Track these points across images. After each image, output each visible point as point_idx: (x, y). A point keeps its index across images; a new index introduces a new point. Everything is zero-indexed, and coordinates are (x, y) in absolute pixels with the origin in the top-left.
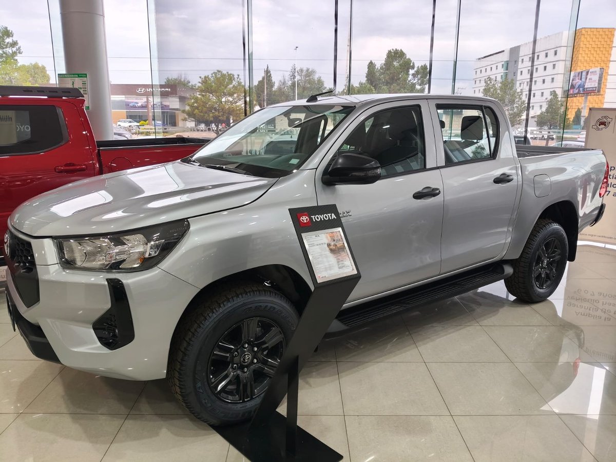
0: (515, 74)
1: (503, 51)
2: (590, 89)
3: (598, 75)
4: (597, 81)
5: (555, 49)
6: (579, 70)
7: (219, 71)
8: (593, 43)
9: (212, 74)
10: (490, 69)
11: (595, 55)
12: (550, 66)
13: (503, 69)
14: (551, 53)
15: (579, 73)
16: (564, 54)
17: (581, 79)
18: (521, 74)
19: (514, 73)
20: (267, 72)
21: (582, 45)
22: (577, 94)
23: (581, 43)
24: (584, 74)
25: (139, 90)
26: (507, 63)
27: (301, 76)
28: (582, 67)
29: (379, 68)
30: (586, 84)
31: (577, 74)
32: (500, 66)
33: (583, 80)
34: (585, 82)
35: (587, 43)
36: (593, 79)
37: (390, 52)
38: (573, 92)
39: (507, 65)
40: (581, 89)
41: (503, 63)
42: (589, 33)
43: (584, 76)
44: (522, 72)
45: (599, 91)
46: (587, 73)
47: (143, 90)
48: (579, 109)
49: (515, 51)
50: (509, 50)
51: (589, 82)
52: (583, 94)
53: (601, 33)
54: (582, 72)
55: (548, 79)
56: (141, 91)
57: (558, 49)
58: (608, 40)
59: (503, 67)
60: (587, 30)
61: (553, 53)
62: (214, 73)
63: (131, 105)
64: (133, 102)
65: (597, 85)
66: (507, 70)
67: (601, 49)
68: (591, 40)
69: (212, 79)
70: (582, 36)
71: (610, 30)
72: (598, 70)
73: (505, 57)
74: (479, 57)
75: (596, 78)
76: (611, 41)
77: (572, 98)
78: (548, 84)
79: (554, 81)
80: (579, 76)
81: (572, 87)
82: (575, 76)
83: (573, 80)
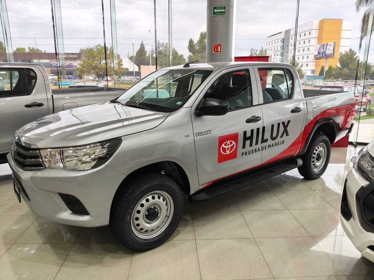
1: (281, 32)
2: (329, 55)
3: (333, 46)
4: (332, 50)
5: (310, 31)
6: (323, 44)
7: (99, 45)
8: (331, 28)
9: (95, 47)
10: (274, 43)
11: (332, 35)
12: (307, 41)
13: (281, 43)
14: (307, 33)
15: (322, 45)
16: (315, 34)
17: (324, 49)
18: (291, 46)
19: (288, 45)
20: (142, 45)
21: (324, 29)
22: (321, 57)
23: (324, 28)
24: (325, 45)
26: (284, 39)
27: (163, 47)
28: (325, 42)
29: (196, 43)
30: (327, 51)
31: (321, 46)
33: (325, 49)
34: (326, 50)
35: (327, 28)
36: (330, 49)
37: (202, 33)
38: (319, 56)
39: (283, 41)
40: (324, 55)
41: (281, 39)
42: (328, 22)
43: (325, 47)
45: (333, 56)
46: (327, 45)
48: (323, 66)
49: (287, 32)
50: (284, 31)
51: (328, 50)
52: (325, 57)
53: (335, 22)
54: (324, 45)
55: (306, 49)
57: (311, 31)
58: (339, 26)
59: (281, 42)
60: (327, 20)
61: (309, 33)
62: (96, 46)
63: (53, 65)
64: (54, 64)
65: (332, 53)
66: (283, 43)
67: (336, 31)
68: (329, 26)
69: (95, 50)
70: (324, 24)
71: (340, 20)
72: (332, 43)
73: (282, 36)
74: (269, 36)
75: (332, 48)
76: (341, 27)
77: (320, 60)
78: (306, 52)
79: (309, 50)
80: (322, 47)
81: (319, 53)
82: (320, 47)
83: (319, 49)
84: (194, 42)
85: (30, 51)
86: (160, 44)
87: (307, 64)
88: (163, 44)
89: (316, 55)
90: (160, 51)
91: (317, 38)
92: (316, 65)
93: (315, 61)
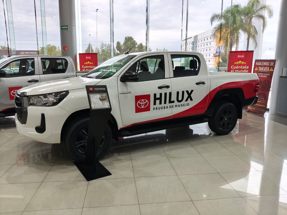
0: (196, 47)
1: (192, 37)
7: (49, 45)
12: (209, 44)
13: (192, 45)
18: (199, 47)
20: (90, 45)
25: (22, 53)
26: (193, 42)
27: (105, 47)
29: (122, 45)
32: (191, 44)
34: (221, 50)
37: (126, 38)
38: (217, 54)
40: (220, 53)
41: (192, 42)
43: (220, 48)
44: (199, 46)
47: (23, 53)
49: (196, 37)
50: (194, 37)
54: (220, 46)
55: (208, 49)
56: (22, 54)
59: (192, 44)
61: (210, 38)
66: (193, 45)
73: (192, 40)
74: (183, 40)
78: (208, 51)
79: (211, 50)
80: (219, 48)
81: (217, 52)
82: (217, 48)
83: (217, 50)
84: (121, 44)
85: (2, 49)
86: (103, 44)
87: (209, 60)
88: (106, 45)
89: (215, 54)
90: (104, 50)
91: (216, 42)
92: (215, 61)
93: (215, 58)
